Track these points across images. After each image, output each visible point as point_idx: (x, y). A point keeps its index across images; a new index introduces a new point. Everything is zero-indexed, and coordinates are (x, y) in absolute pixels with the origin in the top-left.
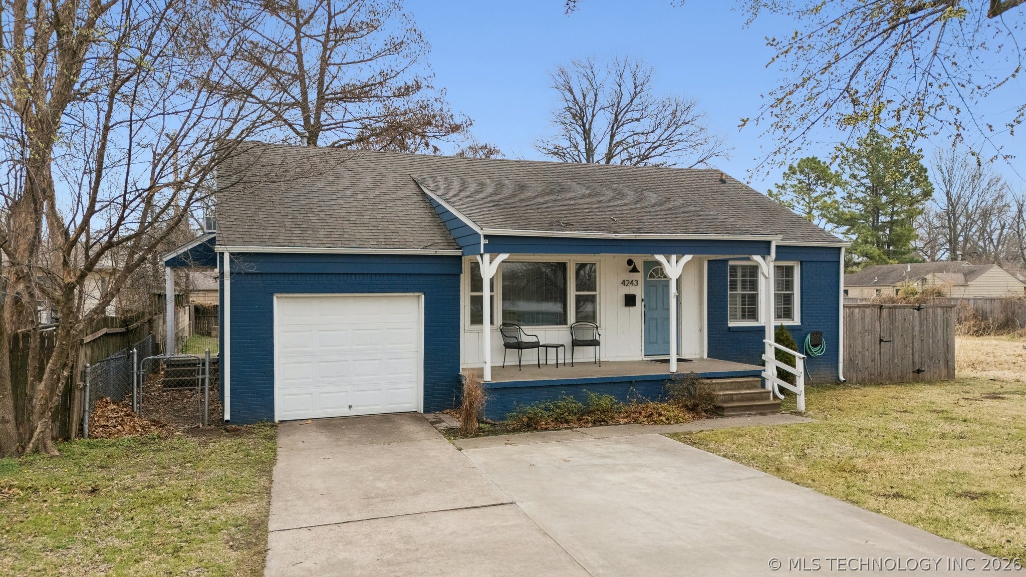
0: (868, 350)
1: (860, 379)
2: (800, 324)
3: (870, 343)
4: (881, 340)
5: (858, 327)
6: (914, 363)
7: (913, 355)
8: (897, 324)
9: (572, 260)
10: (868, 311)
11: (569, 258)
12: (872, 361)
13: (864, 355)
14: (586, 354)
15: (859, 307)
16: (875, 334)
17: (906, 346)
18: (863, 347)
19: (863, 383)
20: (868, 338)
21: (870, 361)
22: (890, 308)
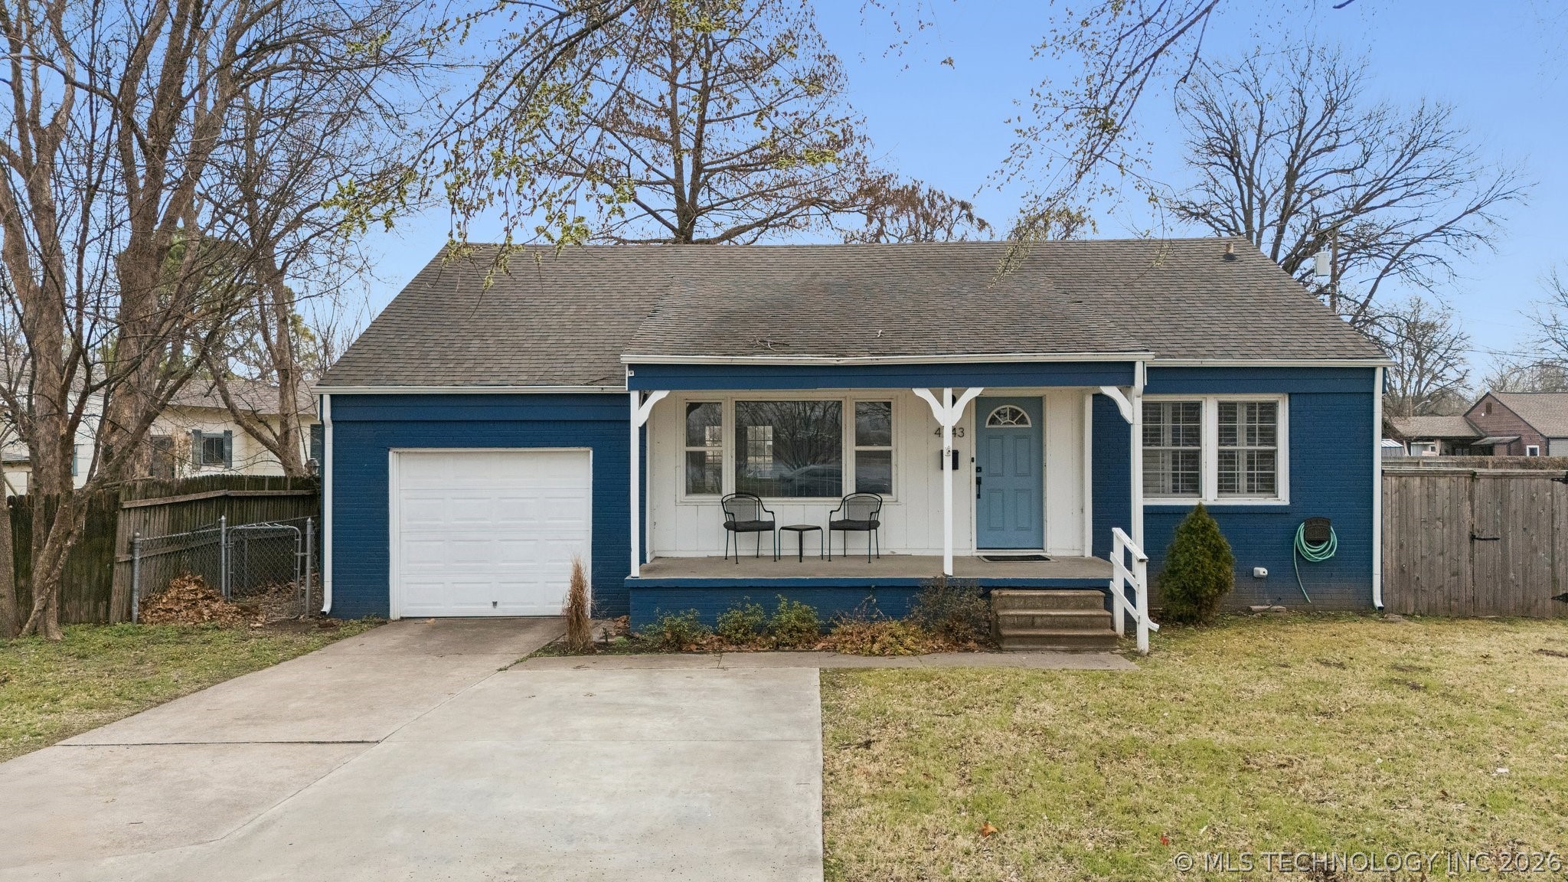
0: (1442, 554)
1: (1424, 608)
2: (1287, 503)
3: (1446, 541)
4: (1473, 538)
5: (1419, 511)
6: (1555, 581)
7: (1552, 565)
8: (1513, 508)
9: (850, 398)
10: (1443, 483)
11: (846, 394)
12: (1453, 575)
13: (1431, 563)
14: (859, 544)
15: (1421, 475)
16: (1459, 526)
17: (1535, 550)
18: (1430, 548)
19: (1429, 613)
20: (1440, 532)
21: (1447, 574)
22: (1495, 477)
